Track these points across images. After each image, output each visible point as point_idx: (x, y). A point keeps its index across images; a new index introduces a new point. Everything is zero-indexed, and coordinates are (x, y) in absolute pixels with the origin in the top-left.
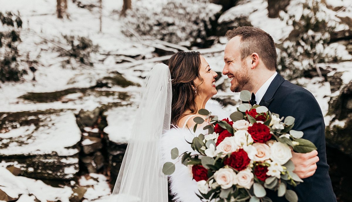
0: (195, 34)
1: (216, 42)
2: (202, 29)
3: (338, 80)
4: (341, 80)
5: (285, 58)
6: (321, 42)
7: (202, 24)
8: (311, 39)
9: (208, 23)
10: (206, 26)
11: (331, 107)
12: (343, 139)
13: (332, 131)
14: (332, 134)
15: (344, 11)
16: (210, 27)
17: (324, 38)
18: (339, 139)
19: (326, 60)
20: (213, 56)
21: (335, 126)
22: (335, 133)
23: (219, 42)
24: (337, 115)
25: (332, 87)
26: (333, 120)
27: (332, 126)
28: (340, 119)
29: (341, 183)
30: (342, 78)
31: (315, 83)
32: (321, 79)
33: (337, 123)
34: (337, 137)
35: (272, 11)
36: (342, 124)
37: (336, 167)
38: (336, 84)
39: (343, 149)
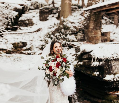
0: (6, 23)
1: (18, 29)
2: (10, 21)
3: (78, 49)
4: (79, 49)
5: (55, 39)
6: (69, 34)
7: (10, 20)
8: (65, 33)
9: (13, 19)
10: (11, 20)
11: (77, 58)
12: (82, 68)
13: (78, 66)
14: (78, 67)
15: (74, 24)
16: (13, 21)
17: (69, 33)
18: (81, 68)
19: (71, 41)
20: (19, 35)
21: (79, 64)
22: (79, 66)
23: (20, 29)
24: (79, 60)
25: (76, 51)
26: (78, 62)
27: (78, 64)
28: (81, 62)
29: (80, 83)
30: (80, 48)
31: (65, 49)
32: (68, 47)
33: (80, 63)
34: (80, 68)
35: (41, 18)
36: (81, 63)
37: (78, 78)
38: (78, 50)
39: (82, 71)
